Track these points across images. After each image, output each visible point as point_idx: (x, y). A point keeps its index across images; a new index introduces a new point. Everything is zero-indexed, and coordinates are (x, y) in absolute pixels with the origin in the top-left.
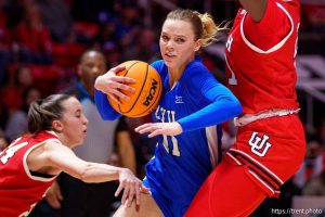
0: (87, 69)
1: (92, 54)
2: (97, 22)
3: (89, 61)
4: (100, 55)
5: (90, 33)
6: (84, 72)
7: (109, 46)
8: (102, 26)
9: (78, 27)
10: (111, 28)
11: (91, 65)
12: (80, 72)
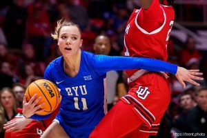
0: (99, 46)
1: (102, 37)
2: (103, 18)
3: (100, 41)
4: (106, 38)
5: (99, 25)
6: (97, 48)
7: (110, 32)
8: (106, 21)
9: (91, 21)
10: (112, 21)
11: (101, 44)
12: (95, 48)
